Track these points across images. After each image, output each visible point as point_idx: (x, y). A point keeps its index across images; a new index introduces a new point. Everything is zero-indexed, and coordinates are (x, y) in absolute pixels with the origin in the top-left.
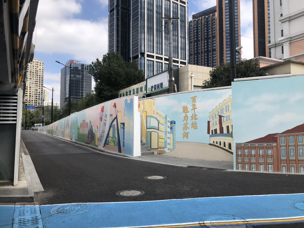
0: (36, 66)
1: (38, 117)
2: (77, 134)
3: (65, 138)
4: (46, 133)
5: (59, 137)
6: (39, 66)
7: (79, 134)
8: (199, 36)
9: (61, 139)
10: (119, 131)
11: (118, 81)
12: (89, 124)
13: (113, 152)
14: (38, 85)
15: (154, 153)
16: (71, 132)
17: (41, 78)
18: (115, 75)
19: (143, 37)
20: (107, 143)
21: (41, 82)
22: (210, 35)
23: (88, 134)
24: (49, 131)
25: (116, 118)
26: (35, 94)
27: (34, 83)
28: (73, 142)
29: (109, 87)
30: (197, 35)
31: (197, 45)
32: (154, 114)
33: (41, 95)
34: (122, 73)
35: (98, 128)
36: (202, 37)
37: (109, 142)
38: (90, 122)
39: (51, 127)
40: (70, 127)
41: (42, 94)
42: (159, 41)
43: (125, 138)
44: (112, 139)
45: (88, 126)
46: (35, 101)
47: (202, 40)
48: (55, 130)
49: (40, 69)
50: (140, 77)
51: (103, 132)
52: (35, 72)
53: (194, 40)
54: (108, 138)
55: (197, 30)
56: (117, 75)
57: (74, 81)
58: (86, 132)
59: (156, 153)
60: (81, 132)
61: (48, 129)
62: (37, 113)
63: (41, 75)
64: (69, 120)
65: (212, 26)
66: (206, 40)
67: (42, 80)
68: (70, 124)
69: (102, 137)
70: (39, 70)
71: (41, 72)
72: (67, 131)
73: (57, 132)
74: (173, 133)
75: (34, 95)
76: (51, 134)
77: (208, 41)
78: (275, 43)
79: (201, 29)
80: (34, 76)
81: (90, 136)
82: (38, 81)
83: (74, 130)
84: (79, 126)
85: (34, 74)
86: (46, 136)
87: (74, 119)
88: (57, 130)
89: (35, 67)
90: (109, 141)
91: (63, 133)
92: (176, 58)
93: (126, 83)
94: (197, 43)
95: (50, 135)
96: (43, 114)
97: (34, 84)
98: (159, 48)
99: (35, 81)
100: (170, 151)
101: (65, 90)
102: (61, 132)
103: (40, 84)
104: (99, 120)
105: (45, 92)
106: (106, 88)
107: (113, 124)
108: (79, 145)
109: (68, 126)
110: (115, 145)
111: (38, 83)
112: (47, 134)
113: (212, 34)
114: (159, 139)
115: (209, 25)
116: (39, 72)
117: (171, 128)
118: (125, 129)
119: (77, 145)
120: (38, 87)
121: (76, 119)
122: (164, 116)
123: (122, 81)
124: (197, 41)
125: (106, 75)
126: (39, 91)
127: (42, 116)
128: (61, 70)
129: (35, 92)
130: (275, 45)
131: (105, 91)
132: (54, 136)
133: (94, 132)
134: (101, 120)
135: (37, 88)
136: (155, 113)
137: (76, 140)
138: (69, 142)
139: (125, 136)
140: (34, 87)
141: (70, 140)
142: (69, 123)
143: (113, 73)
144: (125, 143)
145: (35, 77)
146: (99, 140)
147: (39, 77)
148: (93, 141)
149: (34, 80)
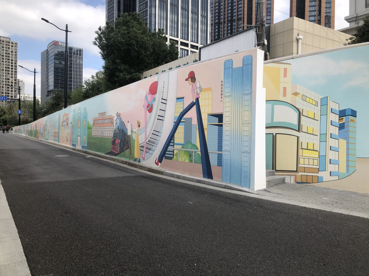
0: (6, 47)
1: (11, 113)
2: (85, 138)
3: (60, 144)
4: (25, 136)
5: (49, 141)
6: (10, 47)
7: (90, 137)
8: (221, 17)
9: (54, 144)
10: (206, 132)
11: (142, 55)
12: (115, 119)
13: (187, 176)
14: (10, 73)
15: (286, 181)
16: (72, 133)
17: (14, 63)
18: (137, 47)
19: (153, 12)
20: (166, 155)
21: (14, 69)
22: (235, 16)
23: (114, 136)
24: (30, 133)
25: (197, 103)
26: (6, 85)
27: (4, 70)
28: (79, 150)
29: (127, 67)
30: (219, 16)
31: (219, 29)
32: (285, 95)
33: (15, 86)
34: (148, 44)
35: (139, 126)
36: (224, 18)
37: (173, 155)
38: (118, 115)
39: (34, 126)
40: (70, 125)
41: (15, 84)
42: (173, 19)
43: (224, 148)
44: (183, 147)
45: (112, 123)
46: (6, 93)
47: (224, 22)
48: (41, 131)
49: (12, 52)
50: (173, 53)
51: (156, 133)
52: (5, 55)
53: (214, 22)
54: (172, 146)
55: (219, 10)
56: (141, 46)
57: (59, 69)
58: (109, 133)
59: (290, 180)
60: (96, 133)
61: (30, 129)
62: (10, 109)
63: (14, 59)
64: (68, 115)
65: (238, 5)
66: (230, 22)
67: (15, 66)
68: (71, 120)
69: (151, 143)
70: (10, 53)
71: (14, 55)
72: (65, 132)
73: (46, 134)
74: (346, 138)
75: (4, 86)
76: (34, 137)
77: (232, 24)
78: (357, 15)
79: (225, 8)
80: (4, 60)
81: (118, 141)
82: (10, 67)
83: (79, 130)
84: (91, 123)
85: (5, 57)
86: (25, 139)
87: (79, 111)
88: (45, 130)
89: (5, 49)
90: (173, 152)
91: (57, 135)
92: (195, 42)
93: (153, 61)
94: (219, 27)
95: (32, 138)
96: (20, 109)
97: (4, 72)
98: (173, 27)
99: (6, 68)
100: (337, 178)
101: (47, 81)
102: (53, 134)
103: (12, 71)
104: (143, 110)
105: (20, 82)
106: (122, 68)
107: (186, 116)
108: (93, 157)
109: (66, 124)
110: (191, 161)
111: (10, 70)
112: (27, 136)
113: (238, 16)
114: (300, 151)
115: (234, 4)
116: (10, 56)
117: (341, 127)
118: (225, 128)
119: (89, 156)
120: (10, 75)
121: (83, 111)
122: (318, 98)
123: (147, 58)
124: (219, 23)
125: (123, 47)
126: (12, 80)
127: (18, 112)
128: (42, 53)
129: (6, 82)
130: (356, 19)
131: (121, 71)
132: (41, 139)
133: (129, 133)
134: (150, 111)
135: (8, 76)
136: (289, 92)
137: (83, 147)
138: (72, 151)
139: (225, 143)
140: (4, 75)
141: (71, 147)
142: (67, 119)
143: (135, 43)
144: (224, 157)
145: (6, 62)
146: (144, 149)
147: (10, 61)
148: (128, 150)
149: (5, 66)
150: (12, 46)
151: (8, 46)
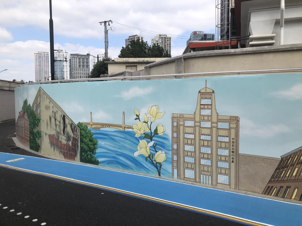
150: (168, 40)
151: (165, 41)
